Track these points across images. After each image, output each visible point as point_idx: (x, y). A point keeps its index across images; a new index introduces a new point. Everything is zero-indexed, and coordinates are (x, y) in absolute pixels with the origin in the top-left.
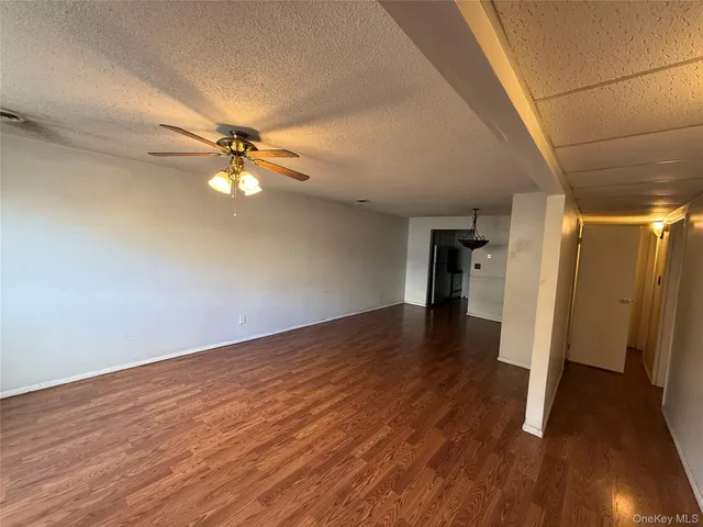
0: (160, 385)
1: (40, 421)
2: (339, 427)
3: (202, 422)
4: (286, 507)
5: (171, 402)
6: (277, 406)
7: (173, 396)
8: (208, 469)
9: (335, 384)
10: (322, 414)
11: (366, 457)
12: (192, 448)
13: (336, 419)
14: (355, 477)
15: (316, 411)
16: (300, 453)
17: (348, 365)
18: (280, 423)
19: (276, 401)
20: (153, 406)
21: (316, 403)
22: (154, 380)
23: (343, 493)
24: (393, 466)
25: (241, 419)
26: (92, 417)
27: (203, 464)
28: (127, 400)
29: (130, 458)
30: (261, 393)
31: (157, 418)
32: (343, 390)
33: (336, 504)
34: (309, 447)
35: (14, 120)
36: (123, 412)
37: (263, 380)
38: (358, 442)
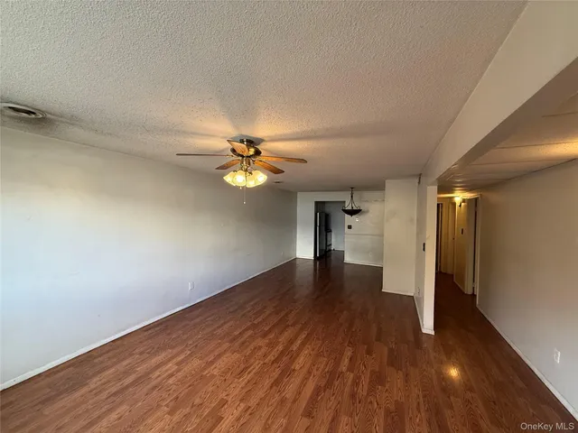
0: (146, 355)
1: (46, 412)
2: (319, 355)
3: (213, 376)
4: (325, 415)
5: (171, 366)
6: (263, 350)
7: (169, 360)
8: (249, 407)
9: (293, 325)
10: (300, 349)
11: (350, 369)
12: (223, 395)
13: (313, 350)
14: (352, 385)
15: (295, 348)
16: (306, 379)
17: (291, 311)
18: (276, 361)
19: (260, 347)
20: (157, 373)
21: (291, 342)
22: (137, 351)
23: (353, 396)
24: (369, 371)
25: (242, 366)
26: (104, 395)
27: (242, 405)
28: (126, 373)
29: (176, 418)
30: (243, 343)
31: (171, 381)
32: (302, 329)
33: (353, 404)
34: (309, 372)
35: (33, 116)
36: (132, 384)
37: (237, 333)
38: (337, 362)
